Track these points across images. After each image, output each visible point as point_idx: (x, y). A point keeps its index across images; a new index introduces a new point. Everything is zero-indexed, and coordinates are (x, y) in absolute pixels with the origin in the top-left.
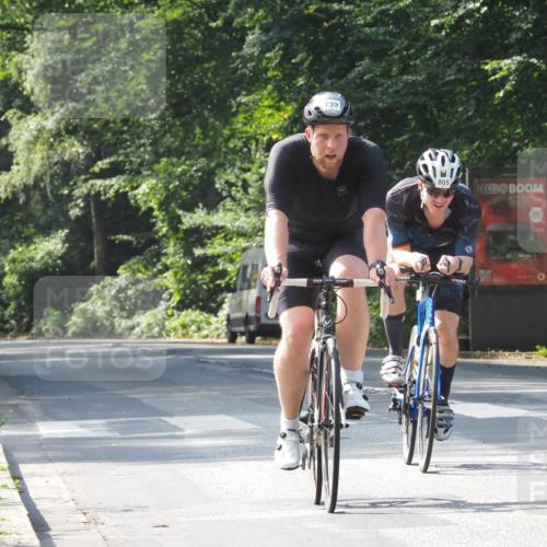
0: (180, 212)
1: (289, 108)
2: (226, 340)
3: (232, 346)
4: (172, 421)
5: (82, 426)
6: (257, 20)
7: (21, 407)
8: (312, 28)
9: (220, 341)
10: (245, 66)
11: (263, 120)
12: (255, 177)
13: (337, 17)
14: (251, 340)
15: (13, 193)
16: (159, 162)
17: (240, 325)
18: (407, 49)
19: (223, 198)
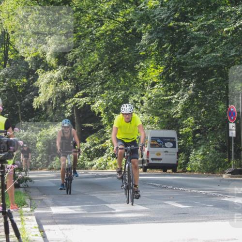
0: (113, 114)
1: (162, 68)
4: (110, 206)
6: (147, 29)
7: (44, 200)
8: (171, 32)
10: (142, 49)
11: (151, 74)
13: (182, 28)
15: (40, 106)
16: (104, 93)
18: (213, 41)
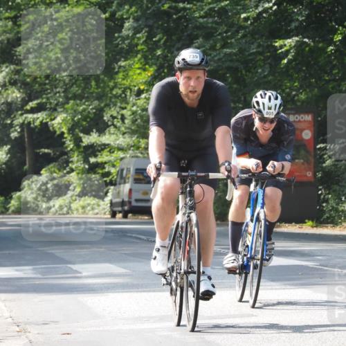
0: (81, 135)
1: (152, 69)
2: (109, 216)
3: (113, 220)
4: (75, 267)
5: (17, 270)
6: (131, 14)
8: (166, 19)
9: (106, 216)
10: (123, 43)
11: (135, 77)
12: (129, 113)
13: (182, 12)
14: (125, 216)
16: (68, 103)
17: (118, 207)
18: (226, 32)
19: (108, 126)
